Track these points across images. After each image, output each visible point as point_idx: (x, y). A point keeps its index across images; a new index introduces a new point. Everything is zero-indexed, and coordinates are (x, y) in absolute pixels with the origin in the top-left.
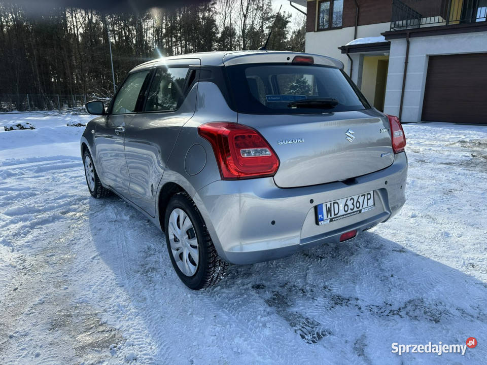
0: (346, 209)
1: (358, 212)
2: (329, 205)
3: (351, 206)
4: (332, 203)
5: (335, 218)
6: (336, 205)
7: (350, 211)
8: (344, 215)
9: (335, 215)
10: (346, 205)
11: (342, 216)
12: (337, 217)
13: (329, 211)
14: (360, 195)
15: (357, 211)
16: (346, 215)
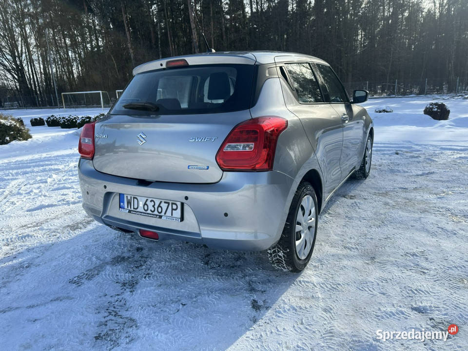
0: (146, 208)
1: (158, 217)
2: (129, 198)
3: (151, 208)
4: (132, 196)
5: (133, 211)
6: (136, 201)
7: (149, 212)
8: (142, 213)
9: (134, 208)
10: (145, 204)
11: (140, 212)
12: (135, 211)
13: (129, 203)
14: (163, 201)
15: (157, 215)
16: (144, 213)
